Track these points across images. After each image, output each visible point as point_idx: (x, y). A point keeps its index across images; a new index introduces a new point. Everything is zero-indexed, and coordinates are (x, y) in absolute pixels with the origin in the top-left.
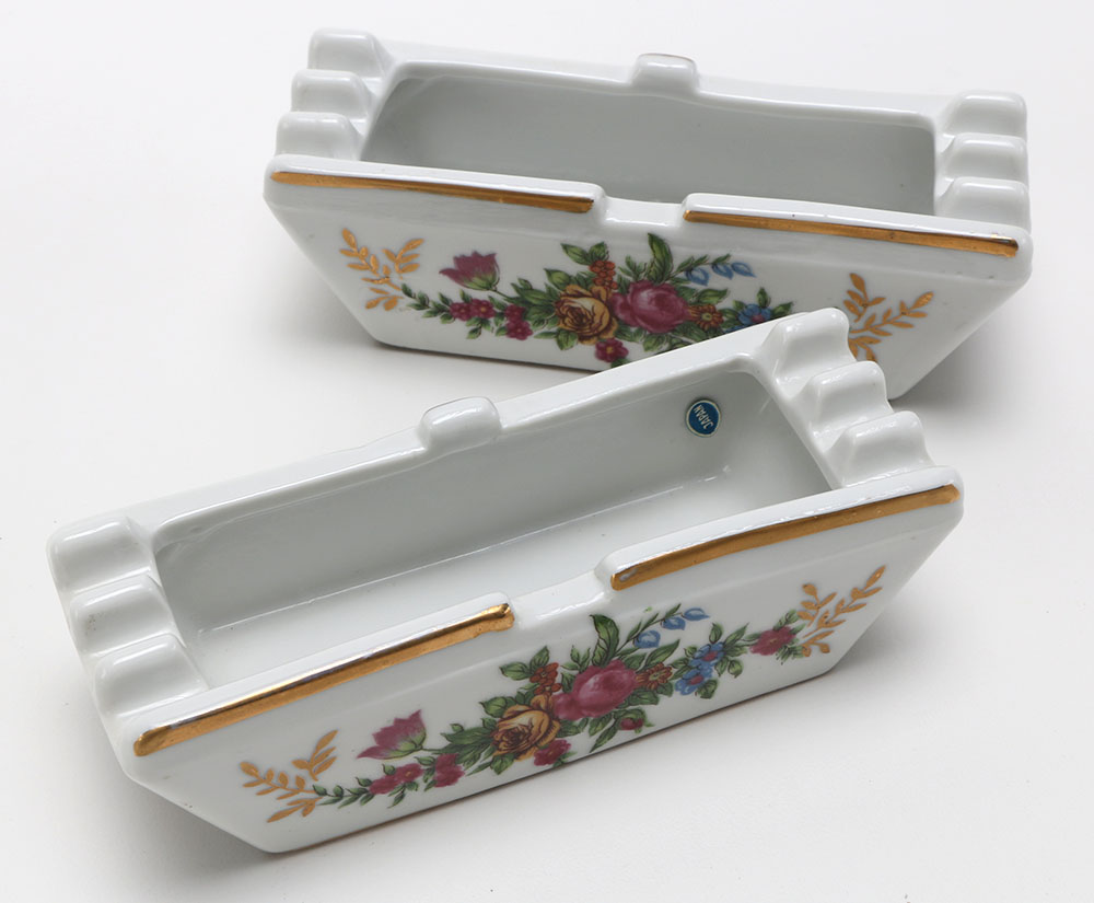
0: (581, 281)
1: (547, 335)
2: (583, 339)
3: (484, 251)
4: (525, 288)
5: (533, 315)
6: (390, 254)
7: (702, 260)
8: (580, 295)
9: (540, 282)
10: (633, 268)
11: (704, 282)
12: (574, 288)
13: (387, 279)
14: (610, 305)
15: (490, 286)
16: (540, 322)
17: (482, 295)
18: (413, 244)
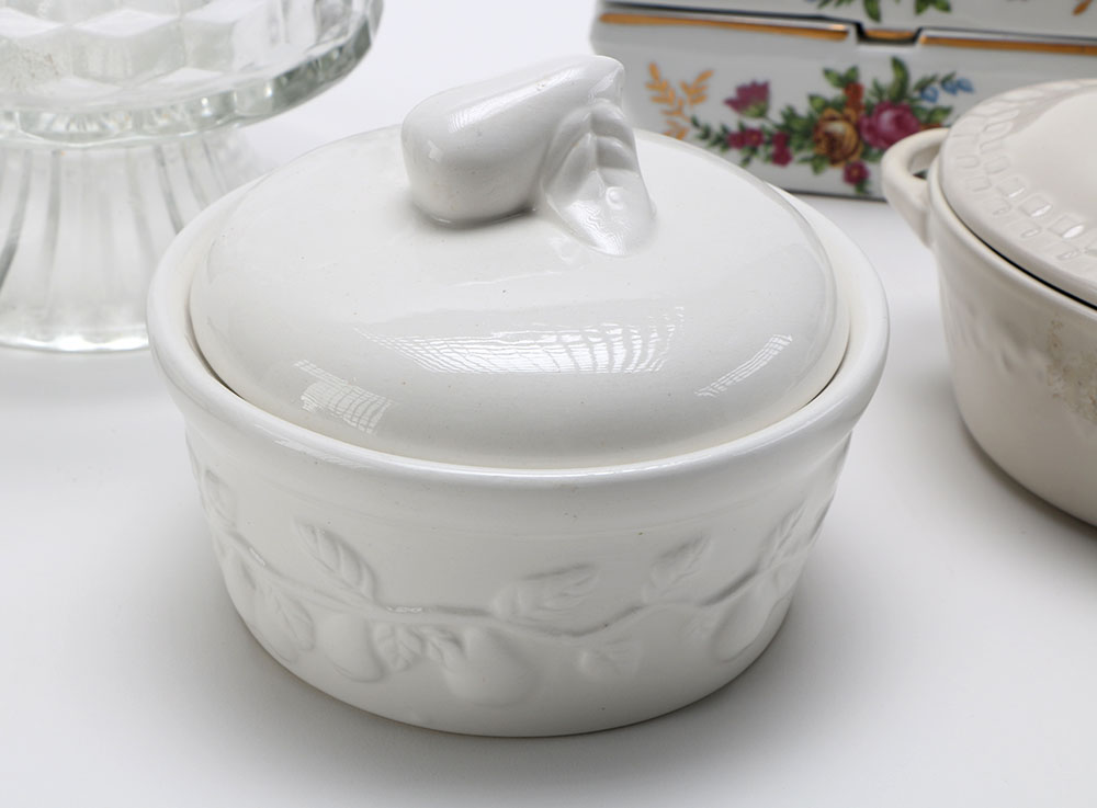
0: (837, 105)
1: (804, 160)
2: (834, 162)
3: (760, 79)
4: (790, 115)
5: (795, 141)
6: (685, 87)
7: (933, 79)
8: (833, 119)
9: (803, 108)
10: (879, 90)
11: (933, 99)
12: (830, 112)
13: (679, 111)
14: (858, 127)
15: (762, 114)
16: (800, 148)
17: (753, 123)
18: (705, 76)
